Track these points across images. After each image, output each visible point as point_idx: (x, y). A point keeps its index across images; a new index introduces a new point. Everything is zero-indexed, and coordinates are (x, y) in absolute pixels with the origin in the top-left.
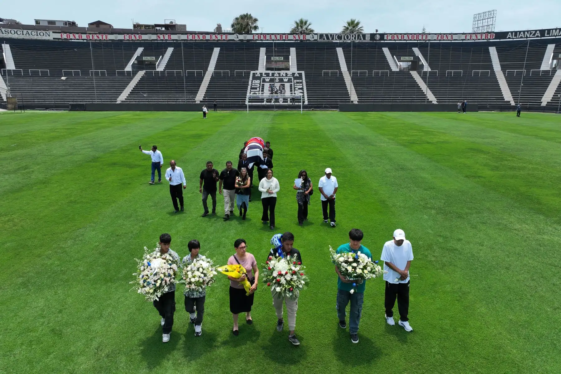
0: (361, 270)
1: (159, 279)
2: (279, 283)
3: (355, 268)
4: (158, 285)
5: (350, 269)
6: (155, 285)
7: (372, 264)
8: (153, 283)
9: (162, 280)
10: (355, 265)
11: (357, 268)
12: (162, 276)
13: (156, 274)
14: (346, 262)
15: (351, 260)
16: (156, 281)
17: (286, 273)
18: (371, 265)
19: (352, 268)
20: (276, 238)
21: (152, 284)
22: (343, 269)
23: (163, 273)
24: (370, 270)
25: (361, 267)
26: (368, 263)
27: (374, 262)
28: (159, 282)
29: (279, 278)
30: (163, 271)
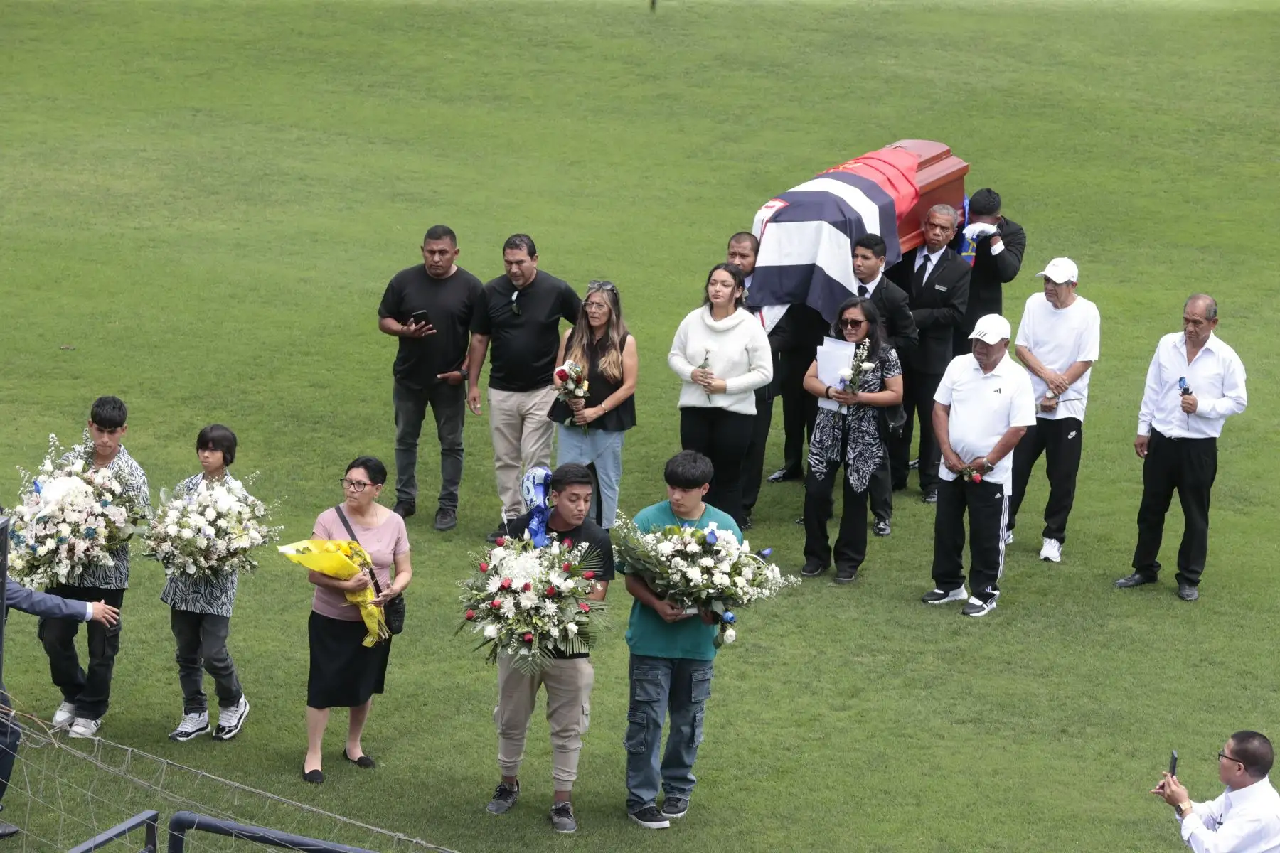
0: (726, 577)
1: (51, 536)
2: (495, 615)
3: (707, 571)
4: (42, 551)
5: (695, 574)
6: (34, 549)
7: (754, 559)
8: (31, 542)
9: (61, 540)
10: (707, 561)
11: (715, 571)
12: (65, 530)
13: (44, 520)
14: (683, 555)
15: (694, 548)
16: (41, 541)
17: (526, 587)
18: (751, 561)
19: (703, 573)
20: (531, 479)
21: (27, 546)
22: (677, 578)
23: (70, 524)
24: (750, 577)
25: (726, 567)
26: (743, 558)
27: (759, 554)
28: (51, 544)
29: (501, 600)
30: (73, 517)
